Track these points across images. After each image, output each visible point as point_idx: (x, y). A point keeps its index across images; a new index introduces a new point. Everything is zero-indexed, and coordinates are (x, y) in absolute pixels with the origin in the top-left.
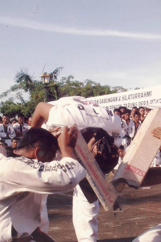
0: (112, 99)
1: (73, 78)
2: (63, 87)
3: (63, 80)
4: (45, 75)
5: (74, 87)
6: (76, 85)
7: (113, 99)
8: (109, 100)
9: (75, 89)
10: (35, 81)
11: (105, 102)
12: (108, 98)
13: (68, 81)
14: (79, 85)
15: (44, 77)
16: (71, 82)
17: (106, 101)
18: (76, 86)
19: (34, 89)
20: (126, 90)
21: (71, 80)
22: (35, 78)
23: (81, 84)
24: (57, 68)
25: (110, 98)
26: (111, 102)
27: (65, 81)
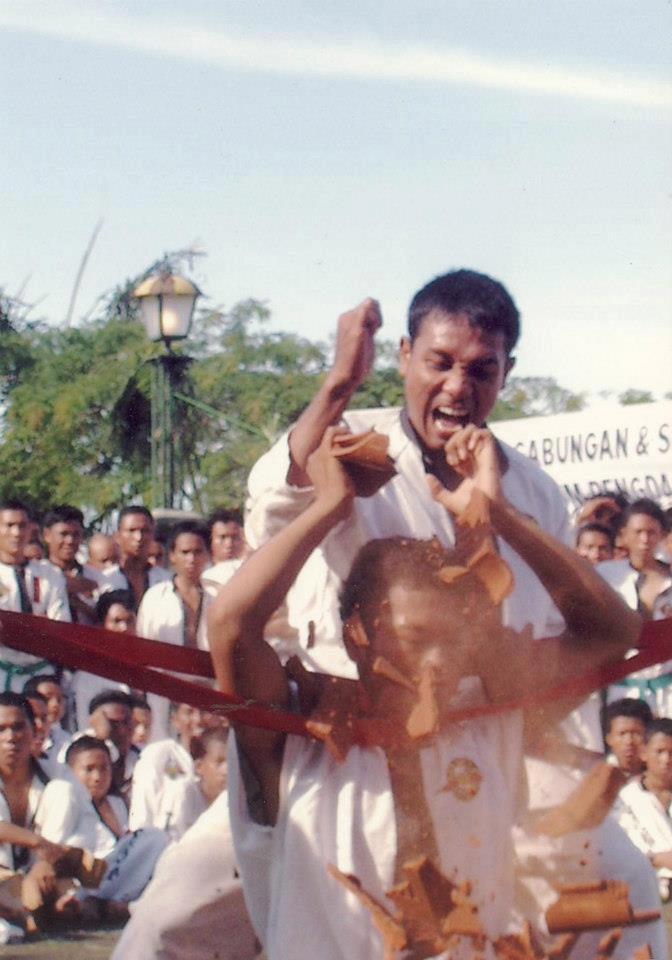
0: (592, 441)
1: (264, 314)
2: (202, 366)
3: (205, 326)
4: (166, 288)
5: (269, 367)
6: (283, 360)
7: (598, 440)
8: (574, 446)
9: (276, 379)
10: (31, 326)
11: (548, 457)
12: (570, 434)
13: (236, 336)
14: (300, 361)
15: (160, 297)
16: (255, 337)
17: (554, 451)
18: (280, 364)
19: (34, 374)
20: (574, 404)
21: (253, 327)
22: (31, 307)
23: (315, 352)
24: (166, 257)
25: (580, 437)
26: (591, 457)
27: (216, 331)
